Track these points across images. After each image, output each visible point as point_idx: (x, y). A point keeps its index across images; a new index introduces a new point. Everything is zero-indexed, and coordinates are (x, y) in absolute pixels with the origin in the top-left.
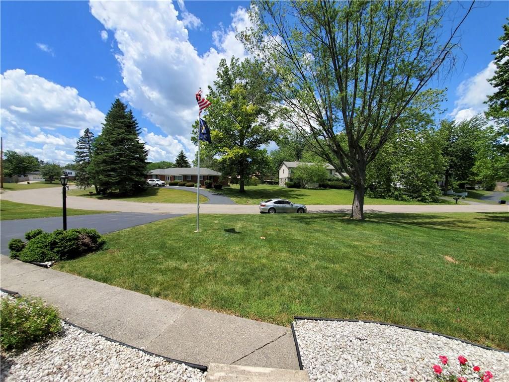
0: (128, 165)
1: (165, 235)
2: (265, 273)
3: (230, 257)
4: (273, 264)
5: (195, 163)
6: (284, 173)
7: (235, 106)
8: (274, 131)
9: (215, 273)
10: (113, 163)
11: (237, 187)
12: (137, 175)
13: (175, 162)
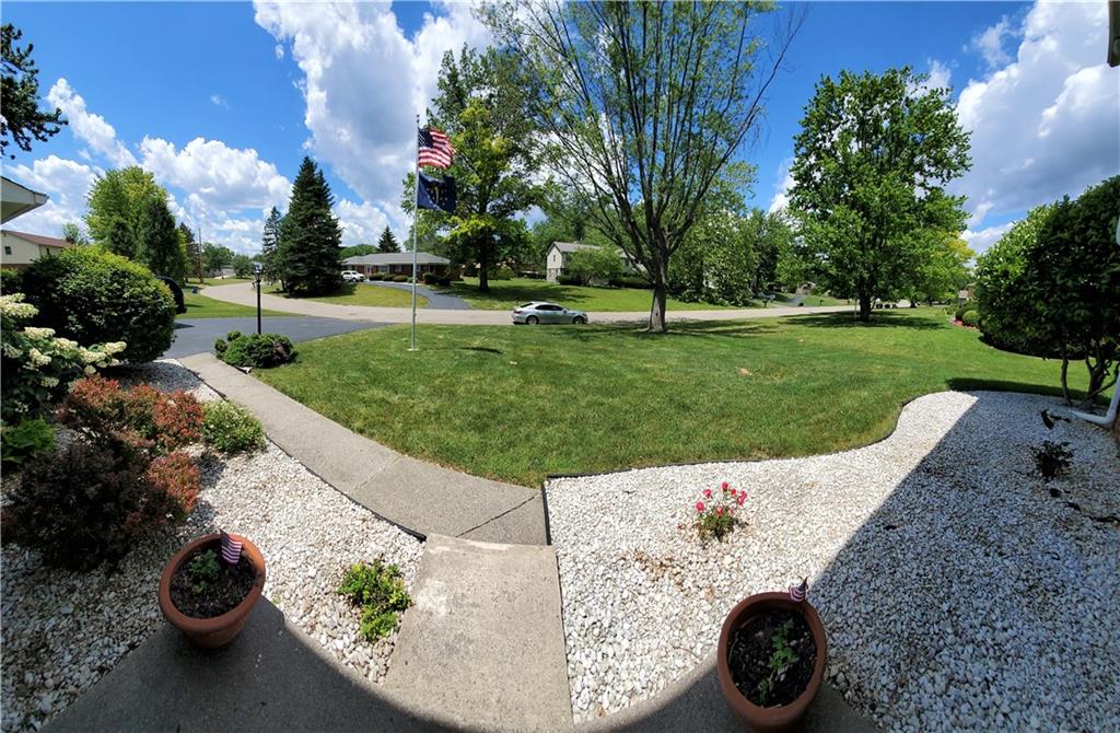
0: (318, 253)
1: (366, 351)
2: (513, 415)
3: (461, 390)
4: (524, 402)
5: (409, 245)
6: (555, 262)
7: (471, 140)
8: (538, 188)
9: (438, 413)
10: (301, 251)
11: (475, 281)
12: (329, 266)
13: (377, 246)
